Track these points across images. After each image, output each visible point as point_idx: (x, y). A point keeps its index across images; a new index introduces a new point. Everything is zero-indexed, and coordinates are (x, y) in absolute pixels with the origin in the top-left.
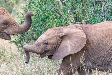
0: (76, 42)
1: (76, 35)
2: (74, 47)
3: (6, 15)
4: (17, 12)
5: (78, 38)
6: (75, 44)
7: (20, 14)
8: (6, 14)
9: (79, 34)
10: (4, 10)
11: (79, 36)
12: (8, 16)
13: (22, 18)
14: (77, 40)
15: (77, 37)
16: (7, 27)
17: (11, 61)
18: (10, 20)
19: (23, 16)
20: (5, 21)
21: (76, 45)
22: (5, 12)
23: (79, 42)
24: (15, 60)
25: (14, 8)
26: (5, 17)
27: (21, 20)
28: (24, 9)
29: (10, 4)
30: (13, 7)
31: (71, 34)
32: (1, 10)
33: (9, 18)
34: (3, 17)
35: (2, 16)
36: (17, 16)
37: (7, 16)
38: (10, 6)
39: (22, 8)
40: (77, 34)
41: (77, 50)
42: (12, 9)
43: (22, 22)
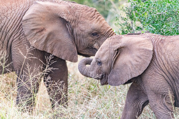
0: (139, 57)
1: (138, 47)
2: (135, 67)
3: (96, 21)
4: (117, 15)
5: (141, 52)
6: (136, 61)
7: (120, 19)
8: (97, 19)
9: (143, 45)
10: (94, 12)
11: (142, 47)
12: (101, 21)
13: (123, 26)
14: (139, 54)
15: (139, 49)
16: (98, 39)
17: (105, 94)
18: (102, 28)
19: (125, 22)
20: (94, 30)
21: (138, 63)
22: (96, 16)
23: (142, 57)
24: (112, 92)
25: (112, 10)
26: (94, 23)
27: (122, 28)
28: (127, 12)
29: (105, 4)
30: (110, 8)
31: (131, 45)
32: (89, 12)
33: (101, 25)
34: (91, 23)
35: (90, 21)
36: (116, 22)
37: (99, 22)
38: (106, 6)
39: (124, 10)
40: (140, 44)
41: (140, 70)
42: (108, 11)
43: (123, 32)
